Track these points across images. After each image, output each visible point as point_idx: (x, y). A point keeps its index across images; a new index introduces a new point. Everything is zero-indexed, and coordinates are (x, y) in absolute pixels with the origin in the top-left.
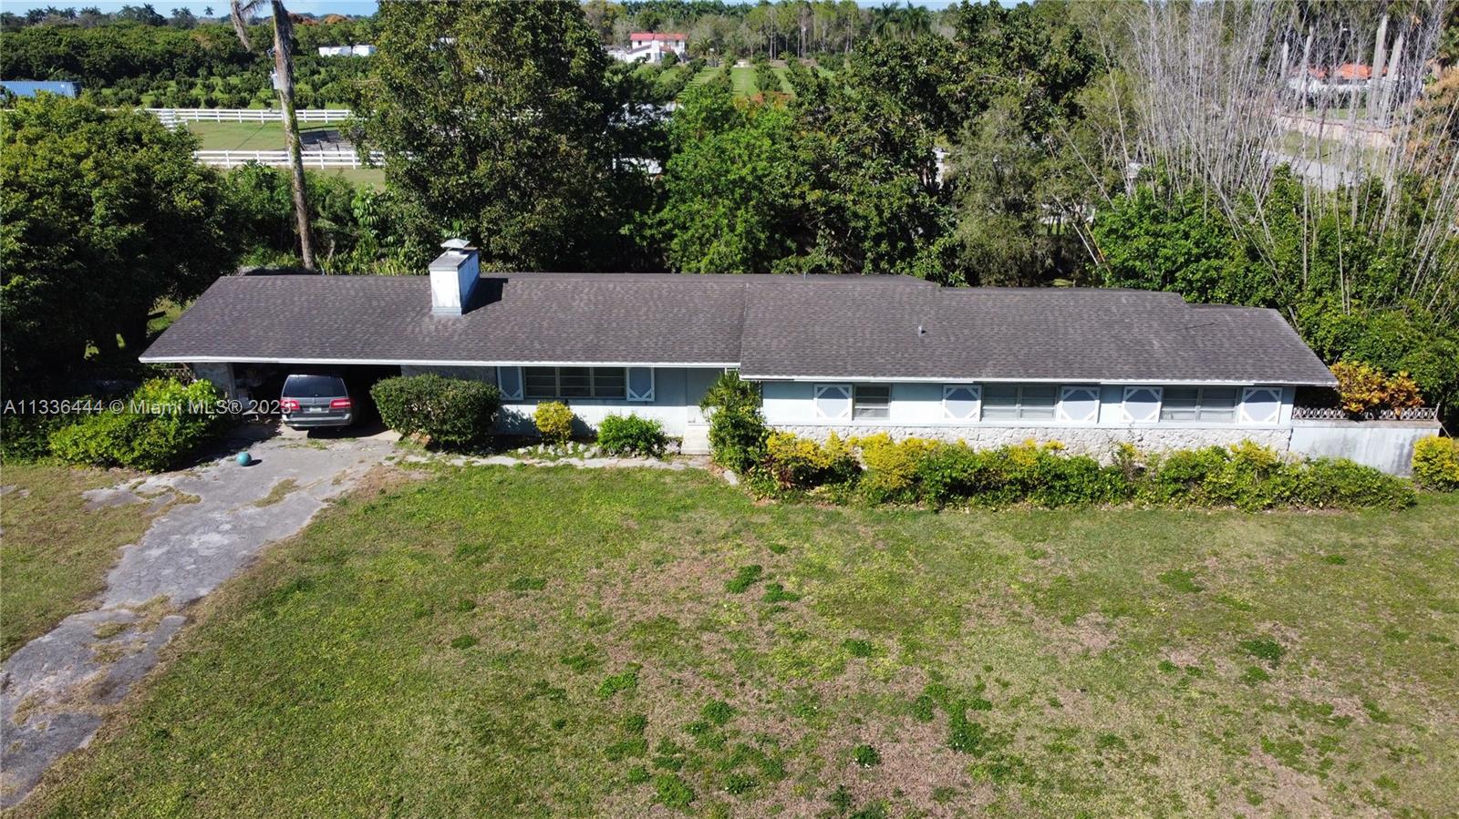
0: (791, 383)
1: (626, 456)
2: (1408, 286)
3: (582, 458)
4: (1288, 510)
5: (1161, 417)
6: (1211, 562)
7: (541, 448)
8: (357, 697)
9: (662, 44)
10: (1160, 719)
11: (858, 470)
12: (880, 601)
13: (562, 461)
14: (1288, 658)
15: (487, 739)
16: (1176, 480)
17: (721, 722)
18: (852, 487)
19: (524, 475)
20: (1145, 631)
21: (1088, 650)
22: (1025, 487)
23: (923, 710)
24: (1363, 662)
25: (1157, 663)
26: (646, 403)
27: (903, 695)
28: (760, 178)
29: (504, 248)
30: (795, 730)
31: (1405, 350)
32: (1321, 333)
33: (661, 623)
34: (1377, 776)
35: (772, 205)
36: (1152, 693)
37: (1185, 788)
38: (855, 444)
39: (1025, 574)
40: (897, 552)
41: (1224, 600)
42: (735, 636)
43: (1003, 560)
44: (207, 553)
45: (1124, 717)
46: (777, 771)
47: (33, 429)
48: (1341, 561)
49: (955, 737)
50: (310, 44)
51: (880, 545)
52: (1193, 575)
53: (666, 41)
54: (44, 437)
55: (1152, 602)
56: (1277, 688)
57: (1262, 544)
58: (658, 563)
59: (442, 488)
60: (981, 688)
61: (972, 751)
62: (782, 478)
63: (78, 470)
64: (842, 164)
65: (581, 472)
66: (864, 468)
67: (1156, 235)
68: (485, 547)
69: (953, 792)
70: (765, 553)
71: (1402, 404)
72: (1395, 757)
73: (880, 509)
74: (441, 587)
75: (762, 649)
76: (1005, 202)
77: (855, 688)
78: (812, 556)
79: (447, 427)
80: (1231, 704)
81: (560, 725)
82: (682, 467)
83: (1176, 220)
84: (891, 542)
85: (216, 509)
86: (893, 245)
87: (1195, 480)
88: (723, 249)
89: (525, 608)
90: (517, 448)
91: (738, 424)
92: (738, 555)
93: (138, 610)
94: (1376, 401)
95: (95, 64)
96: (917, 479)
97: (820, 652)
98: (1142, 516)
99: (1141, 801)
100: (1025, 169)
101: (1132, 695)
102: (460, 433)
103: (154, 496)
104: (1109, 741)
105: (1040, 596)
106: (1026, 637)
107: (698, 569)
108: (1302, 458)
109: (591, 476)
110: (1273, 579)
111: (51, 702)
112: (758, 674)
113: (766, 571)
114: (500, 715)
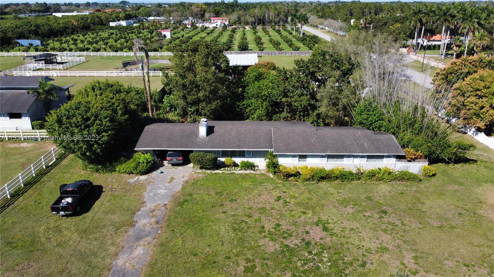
0: (285, 155)
1: (246, 170)
2: (422, 131)
3: (236, 171)
4: (393, 182)
5: (367, 161)
6: (376, 194)
7: (226, 168)
8: (207, 223)
9: (221, 21)
10: (362, 225)
11: (300, 174)
12: (306, 203)
13: (232, 172)
14: (388, 214)
15: (235, 230)
16: (369, 176)
17: (279, 227)
18: (299, 178)
19: (224, 175)
20: (360, 209)
21: (349, 213)
22: (337, 178)
23: (317, 224)
24: (403, 214)
25: (362, 215)
26: (250, 157)
27: (313, 222)
28: (269, 94)
29: (205, 113)
30: (293, 228)
31: (421, 146)
32: (404, 140)
33: (262, 208)
34: (400, 235)
35: (272, 101)
36: (361, 221)
37: (365, 238)
38: (299, 168)
39: (336, 197)
40: (310, 192)
41: (378, 202)
42: (279, 211)
43: (332, 194)
44: (162, 194)
45: (355, 225)
46: (291, 235)
47: (112, 166)
48: (403, 194)
49: (323, 229)
50: (106, 21)
51: (306, 191)
52: (372, 197)
53: (222, 20)
54: (115, 167)
55: (363, 203)
56: (385, 220)
57: (387, 190)
58: (259, 195)
59: (207, 178)
60: (328, 220)
61: (327, 231)
62: (283, 176)
63: (123, 175)
64: (291, 91)
65: (237, 174)
66: (301, 173)
67: (368, 114)
68: (221, 192)
69: (323, 238)
70: (282, 193)
71: (420, 158)
72: (405, 232)
73: (305, 183)
74: (215, 201)
75: (284, 213)
76: (332, 104)
77: (303, 221)
78: (292, 194)
79: (207, 164)
80: (376, 222)
81: (248, 228)
82: (260, 173)
83: (372, 111)
84: (308, 190)
85: (159, 184)
86: (304, 113)
87: (374, 176)
88: (260, 112)
89: (234, 205)
90: (221, 168)
91: (274, 164)
92: (276, 193)
93: (155, 206)
94: (413, 158)
95: (43, 32)
96: (313, 176)
97: (296, 214)
98: (362, 184)
99: (357, 239)
100: (337, 96)
101: (357, 221)
102: (210, 166)
103: (144, 181)
104: (352, 229)
105: (340, 202)
106: (337, 210)
107: (268, 197)
108: (397, 171)
109: (239, 175)
110: (388, 198)
111: (148, 225)
112: (284, 218)
113: (282, 197)
114: (236, 226)
